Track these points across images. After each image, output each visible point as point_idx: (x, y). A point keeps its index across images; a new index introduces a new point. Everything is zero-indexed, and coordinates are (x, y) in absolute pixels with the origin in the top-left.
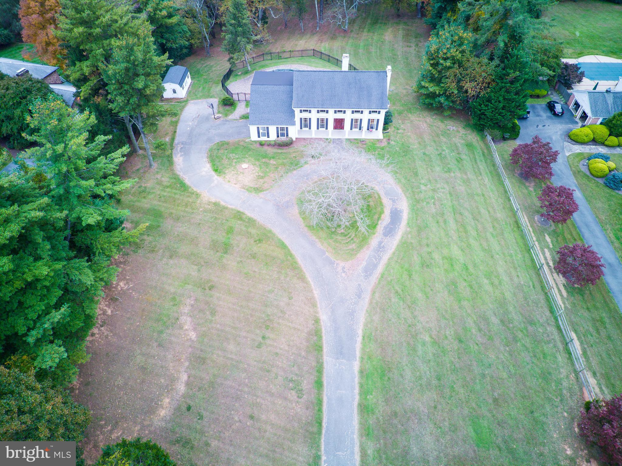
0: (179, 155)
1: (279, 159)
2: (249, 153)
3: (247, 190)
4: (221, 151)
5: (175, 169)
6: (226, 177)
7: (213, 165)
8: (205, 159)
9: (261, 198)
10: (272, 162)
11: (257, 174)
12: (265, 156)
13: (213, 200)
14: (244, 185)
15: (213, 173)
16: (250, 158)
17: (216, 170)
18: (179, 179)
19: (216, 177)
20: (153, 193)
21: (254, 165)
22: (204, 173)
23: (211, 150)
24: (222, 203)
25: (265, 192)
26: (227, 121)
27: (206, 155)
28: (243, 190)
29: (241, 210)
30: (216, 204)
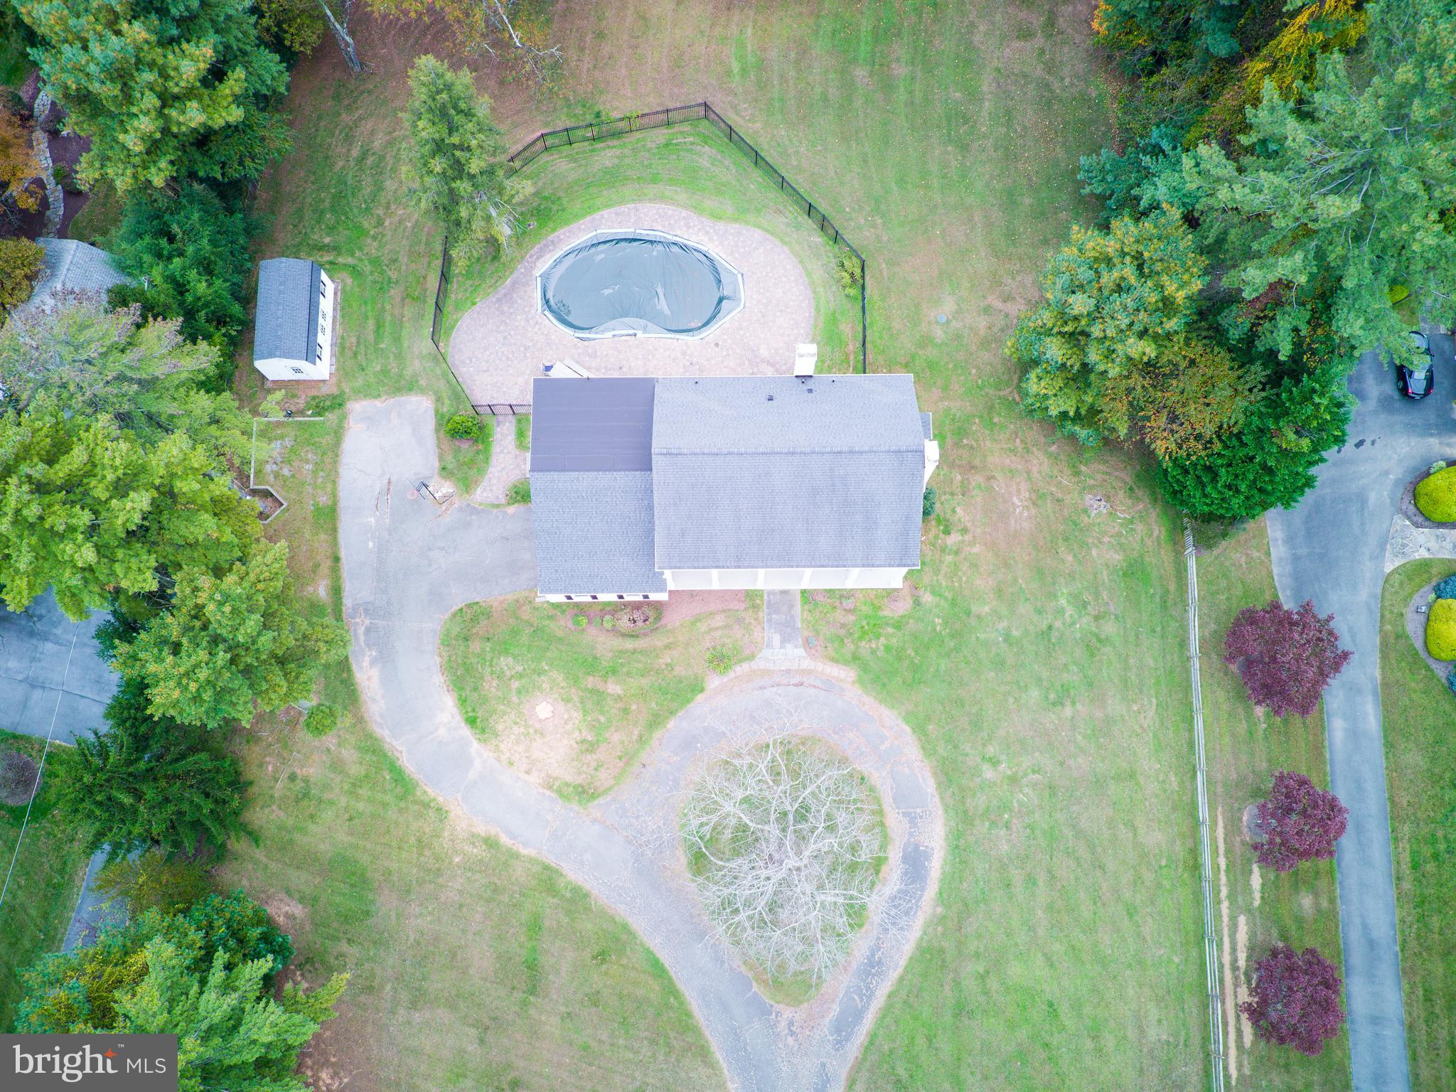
0: (367, 659)
1: (628, 674)
2: (549, 654)
3: (559, 792)
4: (475, 646)
5: (366, 716)
6: (502, 746)
7: (463, 701)
8: (438, 679)
9: (594, 821)
10: (614, 688)
11: (577, 734)
12: (591, 665)
13: (481, 829)
14: (549, 776)
15: (465, 731)
16: (554, 674)
17: (471, 722)
18: (385, 756)
19: (475, 745)
20: (331, 803)
21: (567, 700)
22: (442, 732)
23: (447, 642)
24: (504, 840)
25: (601, 800)
26: (472, 510)
27: (438, 659)
28: (548, 793)
29: (552, 860)
30: (490, 843)
